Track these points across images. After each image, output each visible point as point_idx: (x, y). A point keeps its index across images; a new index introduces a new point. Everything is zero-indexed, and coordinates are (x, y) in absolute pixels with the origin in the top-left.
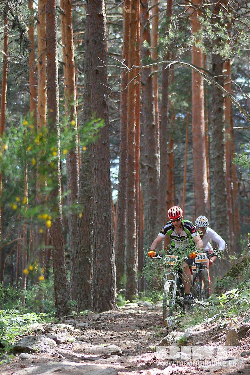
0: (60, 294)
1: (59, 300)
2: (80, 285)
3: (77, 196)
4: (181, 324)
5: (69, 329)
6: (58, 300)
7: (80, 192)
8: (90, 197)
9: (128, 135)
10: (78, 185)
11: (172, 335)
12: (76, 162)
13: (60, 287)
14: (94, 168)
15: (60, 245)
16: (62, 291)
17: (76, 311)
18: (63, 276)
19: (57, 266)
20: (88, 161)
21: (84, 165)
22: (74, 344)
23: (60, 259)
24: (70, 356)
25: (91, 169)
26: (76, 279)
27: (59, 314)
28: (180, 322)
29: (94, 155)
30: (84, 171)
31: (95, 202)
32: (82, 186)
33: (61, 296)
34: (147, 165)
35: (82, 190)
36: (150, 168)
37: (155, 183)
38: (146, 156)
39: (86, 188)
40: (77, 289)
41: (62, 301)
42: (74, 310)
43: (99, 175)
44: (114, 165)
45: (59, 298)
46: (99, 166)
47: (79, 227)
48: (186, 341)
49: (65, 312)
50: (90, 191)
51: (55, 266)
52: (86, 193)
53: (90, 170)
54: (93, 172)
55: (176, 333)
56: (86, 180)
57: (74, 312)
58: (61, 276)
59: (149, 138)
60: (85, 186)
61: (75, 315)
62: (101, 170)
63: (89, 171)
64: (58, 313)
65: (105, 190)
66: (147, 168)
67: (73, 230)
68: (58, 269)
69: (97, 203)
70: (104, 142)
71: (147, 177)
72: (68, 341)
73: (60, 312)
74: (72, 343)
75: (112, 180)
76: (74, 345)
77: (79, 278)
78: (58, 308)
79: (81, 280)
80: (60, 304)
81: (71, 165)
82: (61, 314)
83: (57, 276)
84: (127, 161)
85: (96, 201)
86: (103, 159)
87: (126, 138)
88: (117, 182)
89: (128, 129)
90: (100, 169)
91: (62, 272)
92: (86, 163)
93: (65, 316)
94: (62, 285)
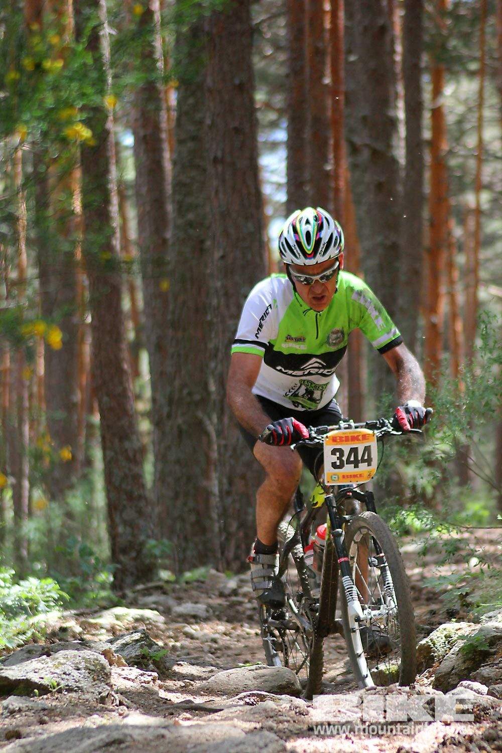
0: (126, 523)
1: (122, 541)
2: (181, 496)
3: (165, 241)
4: (469, 599)
5: (150, 624)
6: (119, 539)
7: (176, 227)
8: (202, 242)
9: (307, 57)
10: (170, 208)
11: (445, 633)
12: (160, 140)
13: (124, 502)
14: (212, 157)
16: (129, 514)
17: (173, 571)
18: (130, 469)
19: (112, 442)
20: (194, 138)
21: (184, 149)
25: (203, 158)
26: (170, 480)
27: (122, 580)
28: (467, 594)
29: (212, 121)
30: (183, 166)
31: (217, 254)
32: (181, 209)
33: (128, 530)
34: (366, 145)
35: (180, 221)
36: (375, 153)
37: (392, 195)
38: (364, 119)
39: (190, 216)
40: (174, 506)
41: (130, 542)
42: (165, 568)
43: (227, 177)
45: (121, 535)
46: (227, 150)
47: (173, 328)
48: (487, 648)
49: (139, 573)
50: (202, 224)
51: (108, 444)
52: (191, 231)
53: (201, 163)
54: (211, 170)
55: (457, 626)
56: (189, 194)
57: (165, 575)
58: (127, 471)
59: (372, 65)
60: (188, 210)
61: (167, 582)
62: (233, 164)
63: (197, 167)
64: (119, 577)
65: (246, 219)
66: (365, 155)
67: (158, 338)
68: (116, 453)
69: (223, 257)
70: (237, 82)
71: (367, 178)
72: (144, 657)
73: (126, 575)
77: (179, 475)
78: (119, 562)
79: (184, 480)
80: (124, 551)
81: (146, 151)
82: (129, 580)
83: (115, 471)
84: (307, 134)
85: (221, 253)
86: (237, 130)
87: (302, 68)
89: (308, 41)
90: (228, 159)
91: (128, 459)
92: (189, 144)
93: (140, 587)
94: (130, 497)
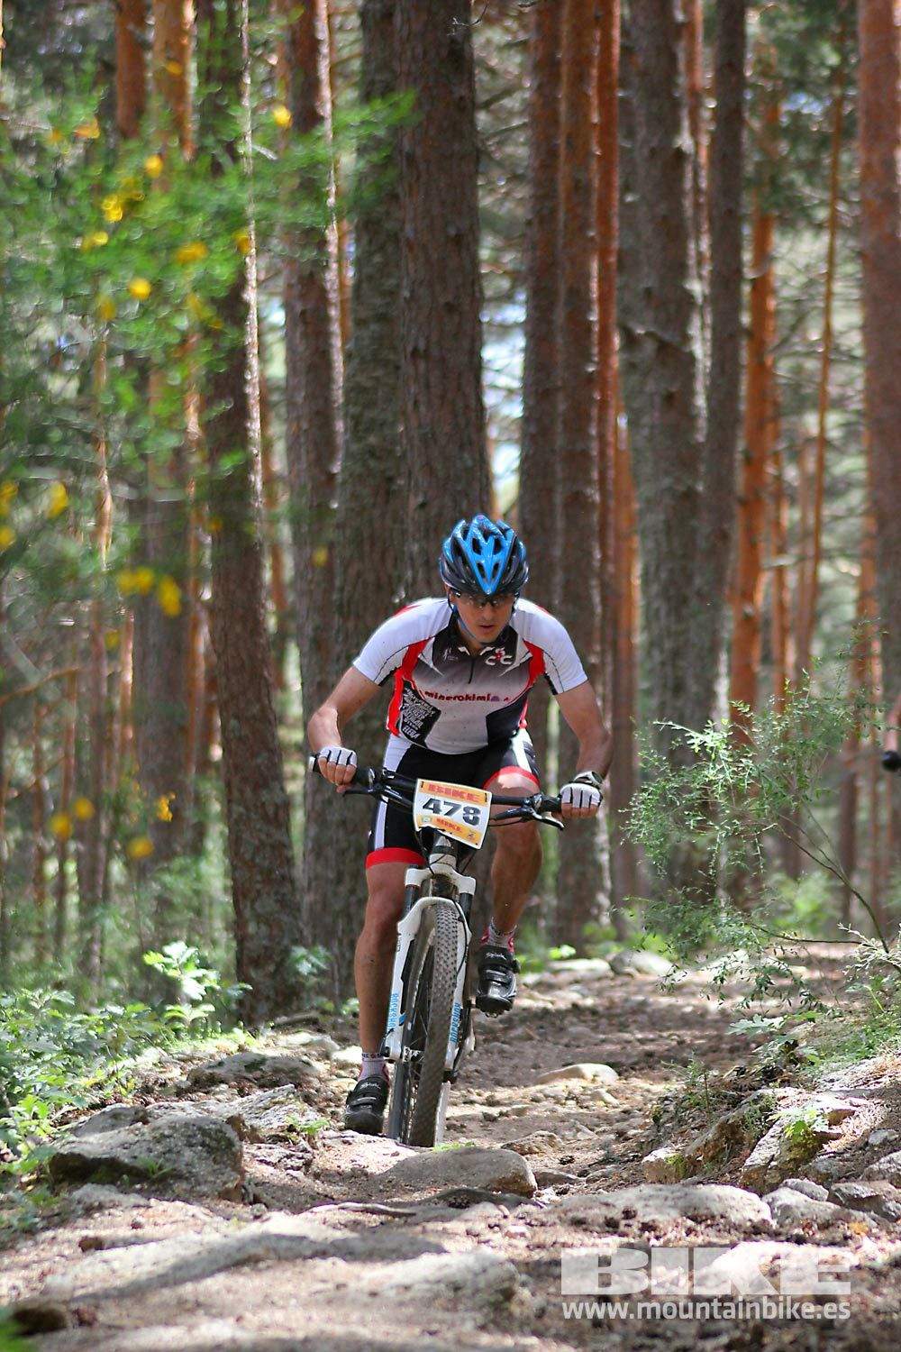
0: (259, 918)
1: (254, 947)
2: (347, 878)
3: (332, 477)
4: (799, 1052)
5: (297, 1077)
6: (248, 944)
7: (349, 455)
8: (390, 480)
9: (562, 195)
10: (340, 426)
11: (761, 1103)
12: (326, 319)
13: (258, 886)
14: (410, 349)
15: (259, 700)
16: (268, 904)
17: (331, 996)
18: (269, 835)
19: (242, 792)
20: (382, 318)
21: (366, 333)
22: (319, 1144)
23: (259, 761)
24: (303, 1199)
25: (394, 348)
26: (330, 852)
27: (253, 1009)
28: (795, 1044)
29: (412, 292)
30: (363, 361)
31: (415, 501)
32: (358, 427)
33: (264, 928)
34: (650, 335)
35: (355, 447)
36: (663, 347)
37: (688, 415)
38: (648, 292)
39: (372, 440)
40: (336, 894)
41: (266, 948)
42: (321, 991)
43: (433, 380)
44: (504, 330)
45: (252, 937)
46: (434, 338)
47: (341, 614)
49: (280, 999)
50: (391, 452)
51: (236, 794)
52: (372, 463)
53: (392, 357)
54: (407, 368)
55: (780, 1092)
56: (370, 405)
57: (320, 1001)
58: (263, 837)
59: (662, 209)
60: (368, 430)
61: (324, 1012)
62: (443, 360)
63: (386, 363)
64: (247, 1004)
65: (462, 447)
66: (649, 348)
67: (316, 629)
68: (247, 809)
69: (423, 506)
70: (452, 231)
71: (651, 386)
72: (291, 1129)
73: (258, 1001)
74: (310, 1139)
75: (490, 399)
76: (322, 1149)
77: (344, 845)
78: (248, 980)
79: (352, 854)
80: (256, 963)
81: (305, 335)
82: (263, 1008)
83: (246, 836)
84: (560, 315)
85: (420, 500)
86: (450, 307)
87: (553, 211)
88: (516, 410)
89: (564, 170)
90: (435, 352)
91: (266, 818)
92: (374, 327)
94: (268, 878)
